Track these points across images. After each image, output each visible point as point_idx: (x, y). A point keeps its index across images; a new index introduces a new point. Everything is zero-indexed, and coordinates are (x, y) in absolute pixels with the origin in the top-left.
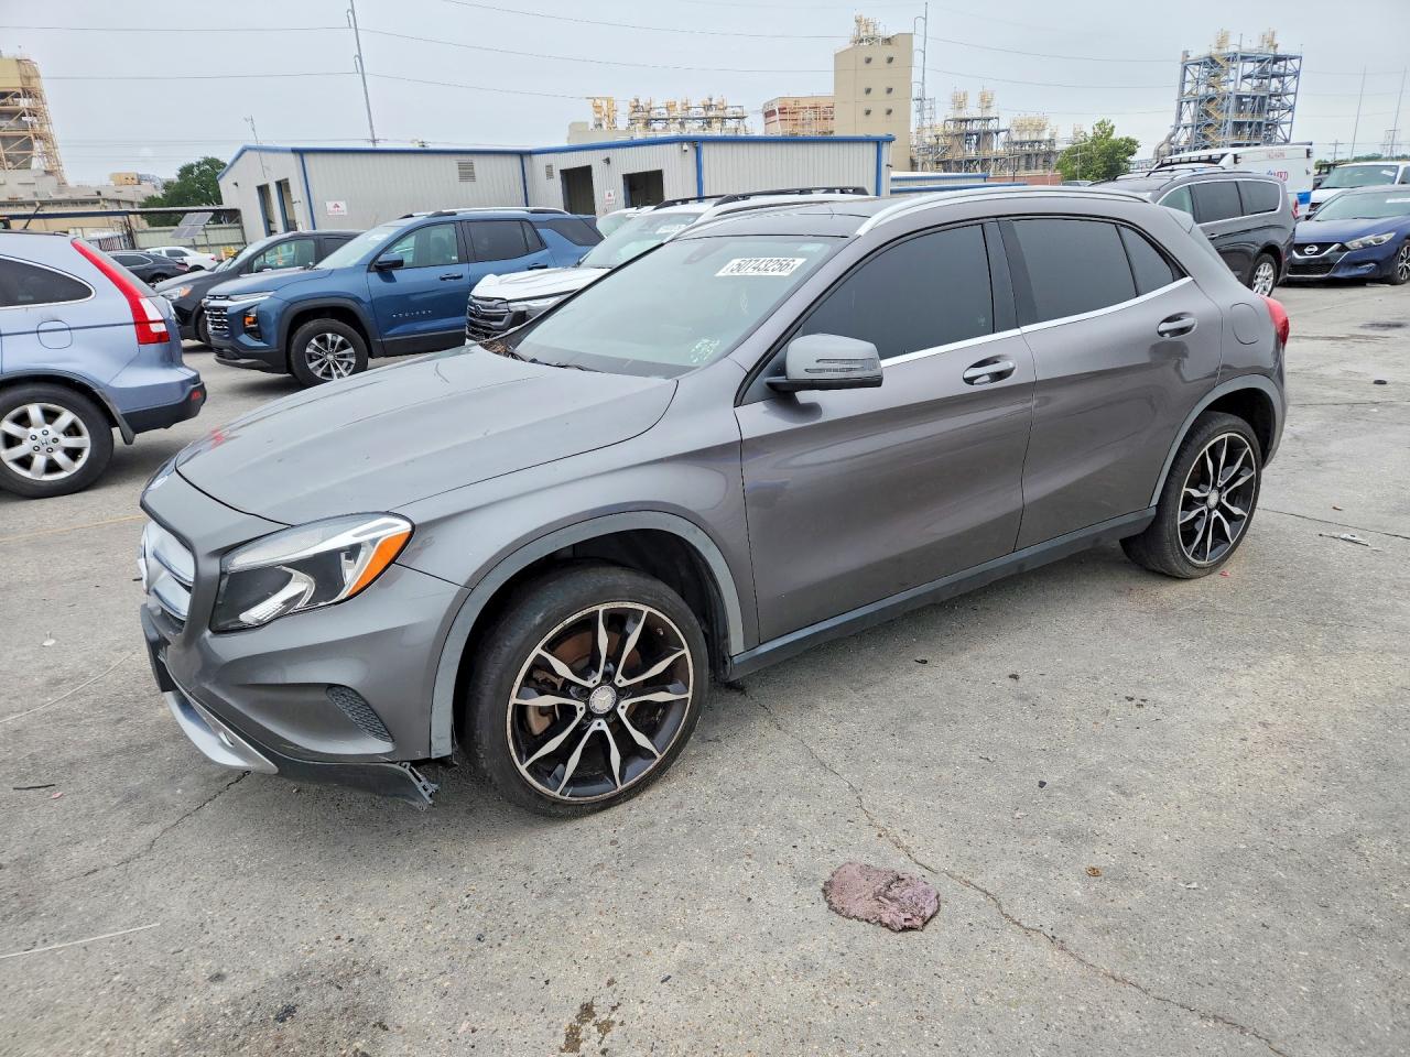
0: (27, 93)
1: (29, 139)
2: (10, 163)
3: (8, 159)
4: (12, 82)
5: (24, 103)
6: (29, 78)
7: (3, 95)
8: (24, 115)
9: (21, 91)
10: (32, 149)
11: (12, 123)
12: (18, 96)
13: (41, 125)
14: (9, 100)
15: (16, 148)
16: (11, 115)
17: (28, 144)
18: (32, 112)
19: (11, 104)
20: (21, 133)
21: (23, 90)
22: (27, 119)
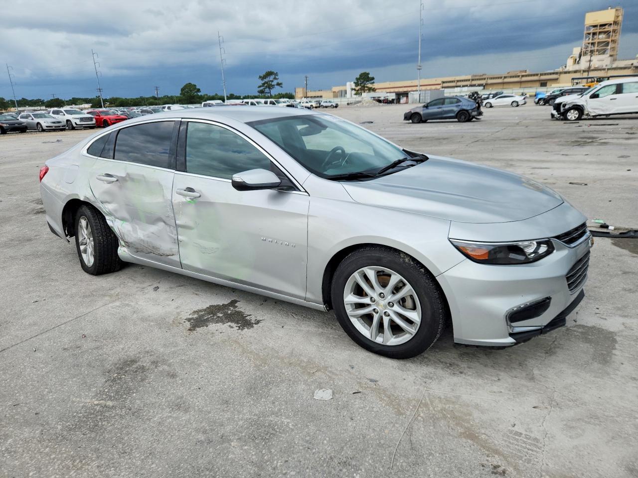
2: (597, 53)
3: (598, 51)
4: (610, 19)
6: (619, 16)
7: (605, 25)
8: (610, 32)
9: (612, 23)
10: (608, 46)
11: (604, 36)
13: (615, 36)
14: (607, 26)
15: (602, 46)
16: (605, 32)
17: (607, 44)
18: (614, 31)
19: (607, 28)
20: (606, 40)
21: (614, 22)
22: (611, 34)
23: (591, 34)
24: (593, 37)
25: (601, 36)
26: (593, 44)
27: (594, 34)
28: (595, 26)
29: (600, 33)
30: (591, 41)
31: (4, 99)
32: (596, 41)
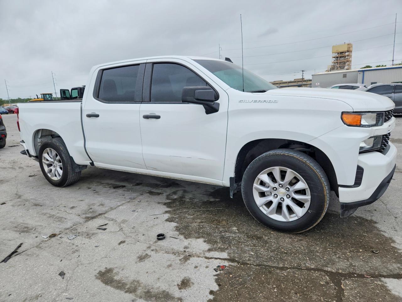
0: (348, 51)
1: (345, 62)
3: (340, 67)
4: (346, 49)
5: (347, 54)
6: (350, 48)
7: (343, 52)
10: (345, 64)
11: (343, 59)
12: (346, 52)
13: (349, 58)
14: (344, 53)
15: (342, 65)
16: (343, 57)
17: (345, 63)
18: (348, 56)
19: (344, 54)
20: (344, 61)
21: (347, 51)
22: (346, 57)
23: (336, 58)
24: (337, 59)
25: (341, 59)
26: (337, 63)
27: (337, 57)
28: (338, 53)
29: (340, 57)
30: (336, 62)
31: (2, 99)
32: (339, 61)
